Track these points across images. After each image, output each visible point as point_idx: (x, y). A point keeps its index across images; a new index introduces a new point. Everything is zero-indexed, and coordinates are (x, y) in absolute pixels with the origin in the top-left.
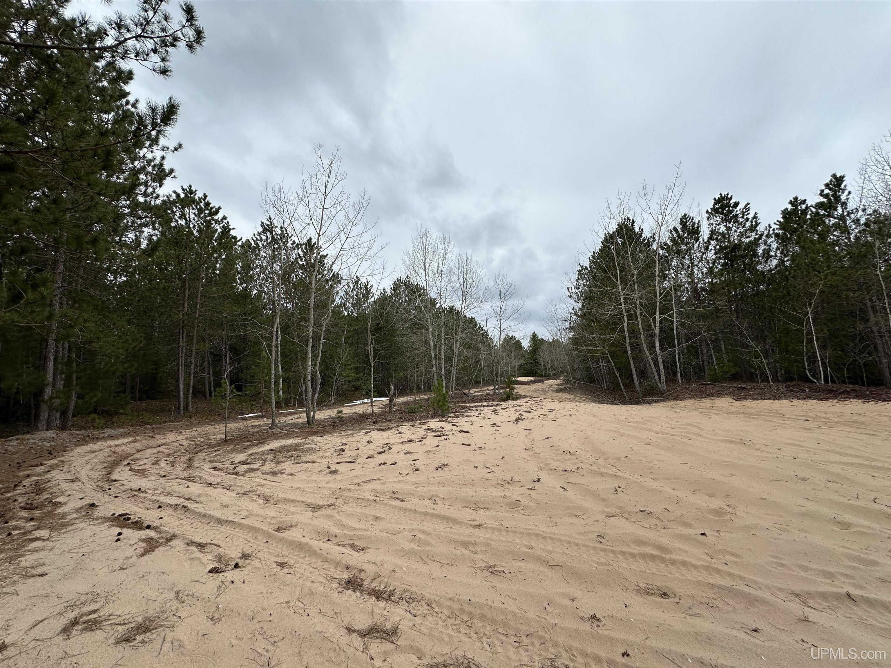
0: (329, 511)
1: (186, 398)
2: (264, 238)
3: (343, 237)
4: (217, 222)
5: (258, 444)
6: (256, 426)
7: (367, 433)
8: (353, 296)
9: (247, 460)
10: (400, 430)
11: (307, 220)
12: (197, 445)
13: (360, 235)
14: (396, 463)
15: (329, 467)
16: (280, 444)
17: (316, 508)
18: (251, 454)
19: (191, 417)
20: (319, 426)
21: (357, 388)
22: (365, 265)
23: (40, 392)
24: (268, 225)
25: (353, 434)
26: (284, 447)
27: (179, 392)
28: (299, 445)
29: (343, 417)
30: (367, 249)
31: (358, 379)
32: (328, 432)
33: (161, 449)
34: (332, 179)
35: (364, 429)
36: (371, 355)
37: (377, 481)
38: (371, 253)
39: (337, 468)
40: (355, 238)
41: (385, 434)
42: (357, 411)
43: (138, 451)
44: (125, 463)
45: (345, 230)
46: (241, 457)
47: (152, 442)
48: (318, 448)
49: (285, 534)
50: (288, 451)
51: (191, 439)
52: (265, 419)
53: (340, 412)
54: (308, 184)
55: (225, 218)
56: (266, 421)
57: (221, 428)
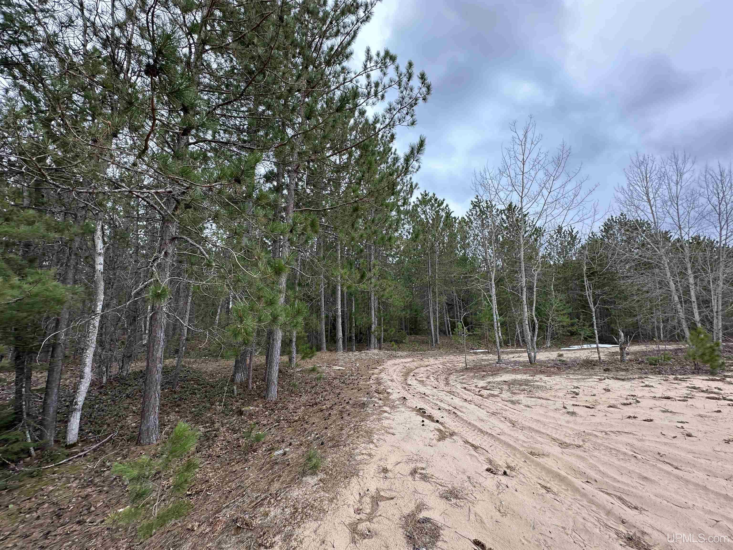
0: (578, 452)
1: (436, 335)
2: (474, 212)
3: (545, 192)
4: (443, 210)
5: (492, 375)
6: (485, 360)
7: (600, 380)
8: (557, 246)
9: (487, 386)
10: (647, 383)
11: (510, 188)
12: (448, 369)
13: (563, 186)
14: (651, 420)
15: (565, 408)
16: (511, 378)
17: (563, 445)
18: (489, 383)
19: (440, 348)
20: (541, 366)
21: (572, 334)
22: (571, 214)
23: (370, 328)
24: (476, 202)
25: (584, 379)
26: (515, 381)
27: (431, 330)
28: (528, 381)
29: (564, 361)
30: (572, 197)
31: (572, 325)
32: (555, 374)
33: (428, 368)
34: (528, 146)
35: (596, 376)
36: (591, 300)
37: (631, 436)
38: (579, 198)
39: (575, 411)
40: (558, 191)
41: (627, 384)
42: (578, 355)
43: (417, 368)
44: (412, 374)
45: (547, 185)
46: (482, 383)
47: (422, 363)
48: (548, 387)
49: (540, 460)
50: (521, 385)
51: (443, 364)
52: (491, 355)
53: (561, 355)
54: (507, 158)
55: (447, 206)
56: (493, 357)
57: (461, 358)
